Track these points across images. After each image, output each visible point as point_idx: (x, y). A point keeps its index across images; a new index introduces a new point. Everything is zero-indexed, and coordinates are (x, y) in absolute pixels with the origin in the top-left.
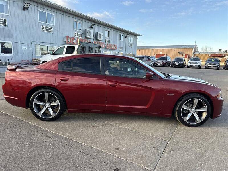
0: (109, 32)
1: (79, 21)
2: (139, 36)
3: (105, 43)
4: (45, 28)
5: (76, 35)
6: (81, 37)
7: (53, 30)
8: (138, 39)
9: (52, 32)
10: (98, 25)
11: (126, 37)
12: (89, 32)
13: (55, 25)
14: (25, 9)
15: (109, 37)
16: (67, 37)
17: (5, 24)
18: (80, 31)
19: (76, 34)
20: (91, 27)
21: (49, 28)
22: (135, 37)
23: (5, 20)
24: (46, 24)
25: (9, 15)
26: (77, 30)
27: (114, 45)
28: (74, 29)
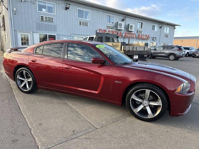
0: (142, 23)
1: (111, 15)
2: (177, 26)
3: (137, 34)
4: (82, 23)
5: (108, 28)
6: (113, 29)
7: (88, 24)
8: (175, 29)
9: (87, 26)
10: (130, 18)
11: (161, 27)
12: (120, 24)
13: (90, 20)
14: (67, 8)
15: (141, 28)
16: (100, 30)
17: (52, 21)
18: (112, 24)
19: (108, 26)
20: (123, 20)
21: (85, 23)
22: (173, 27)
23: (52, 18)
24: (83, 20)
25: (55, 14)
26: (109, 23)
27: (147, 35)
28: (107, 22)
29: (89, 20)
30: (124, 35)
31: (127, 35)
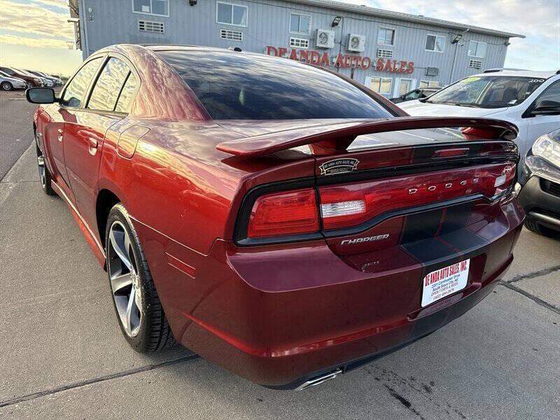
0: (393, 31)
1: (304, 13)
2: (516, 37)
3: (375, 58)
4: (227, 33)
5: (292, 44)
6: (306, 46)
7: (242, 35)
8: (509, 46)
9: (241, 39)
11: (455, 42)
12: (323, 35)
13: (247, 26)
14: (192, 4)
15: (392, 44)
16: (269, 48)
17: (162, 31)
18: (305, 34)
19: (293, 40)
20: (334, 25)
21: (234, 33)
22: (502, 41)
23: (162, 25)
24: (231, 25)
25: (168, 16)
26: (296, 33)
27: (405, 63)
28: (291, 30)
29: (244, 26)
30: (335, 60)
31: (344, 61)
